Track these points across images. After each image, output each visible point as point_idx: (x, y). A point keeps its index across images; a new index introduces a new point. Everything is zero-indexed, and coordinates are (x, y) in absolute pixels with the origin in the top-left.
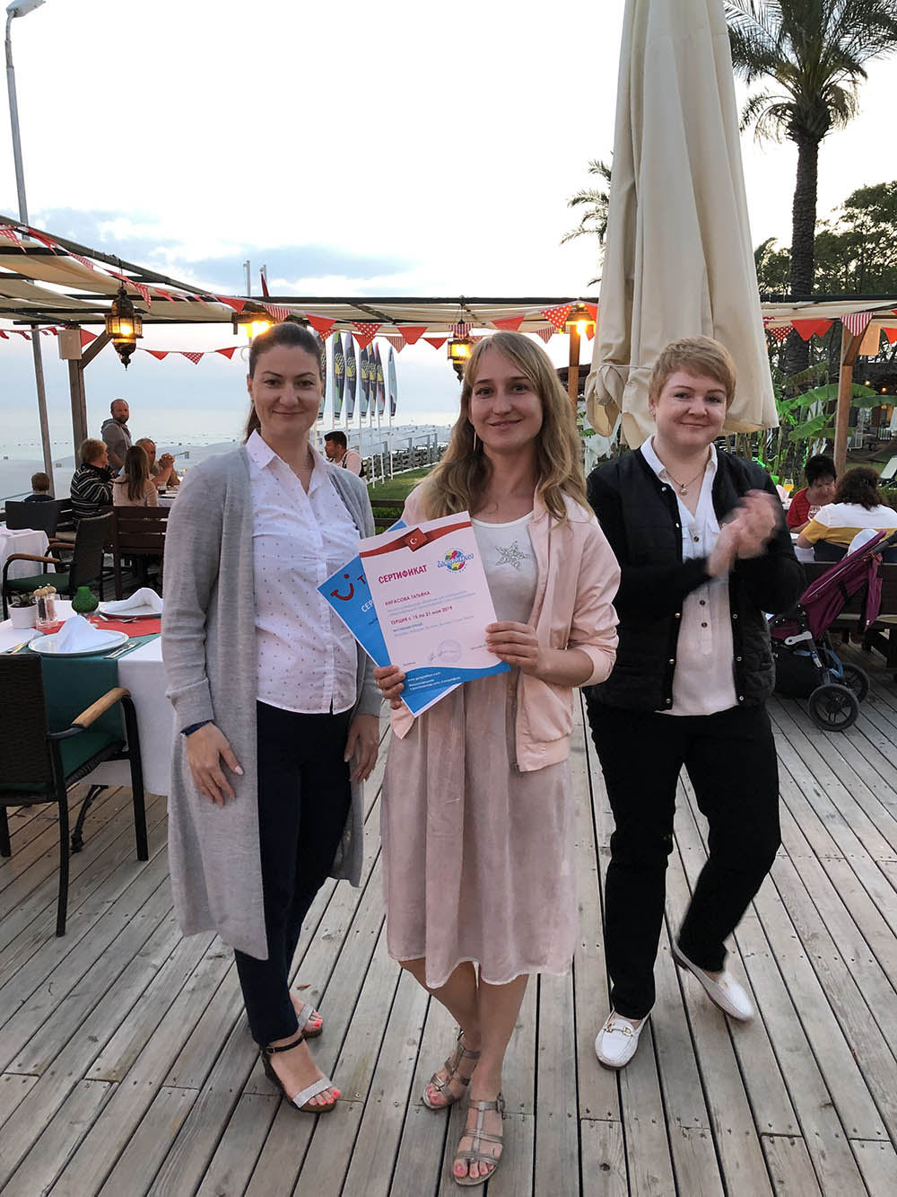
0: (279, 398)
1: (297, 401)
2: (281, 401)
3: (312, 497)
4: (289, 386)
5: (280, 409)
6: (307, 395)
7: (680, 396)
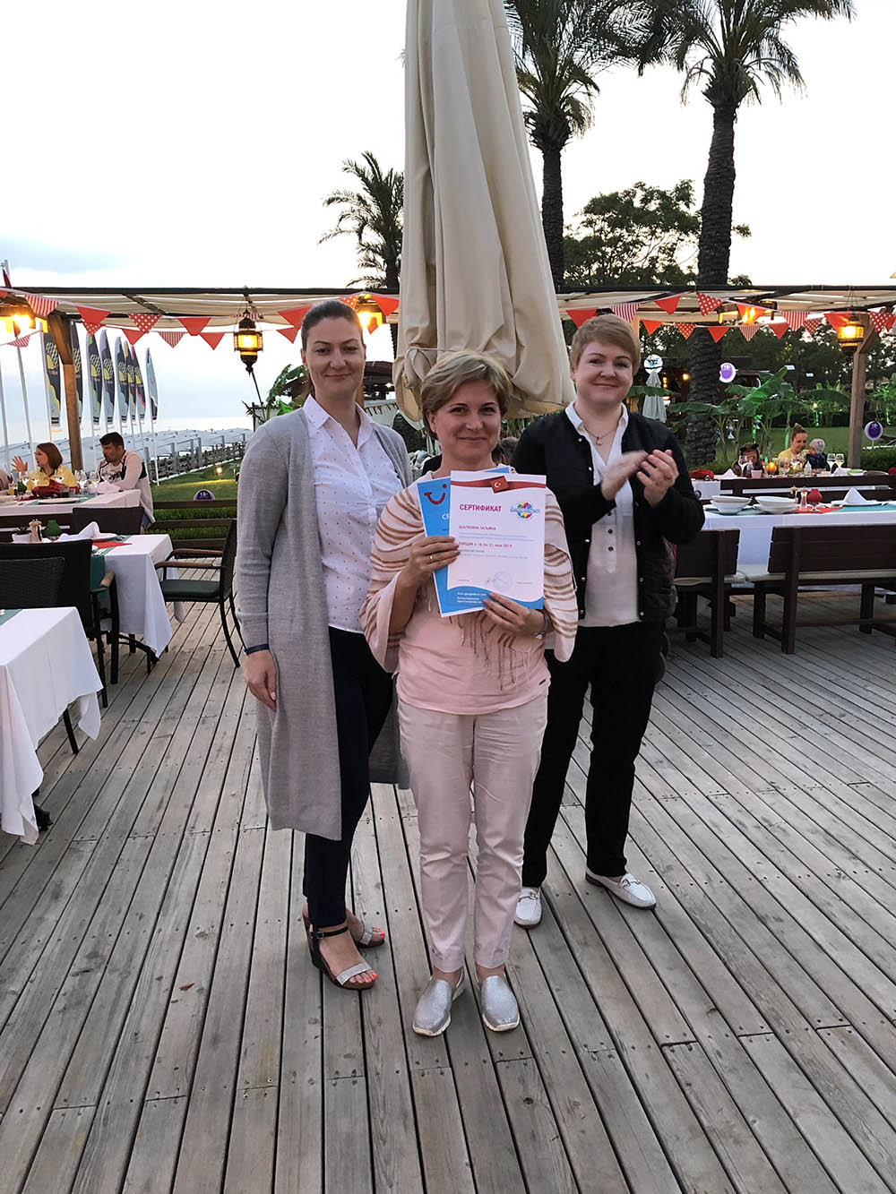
1: (345, 365)
4: (337, 352)
5: (330, 373)
6: (353, 359)
7: (594, 361)
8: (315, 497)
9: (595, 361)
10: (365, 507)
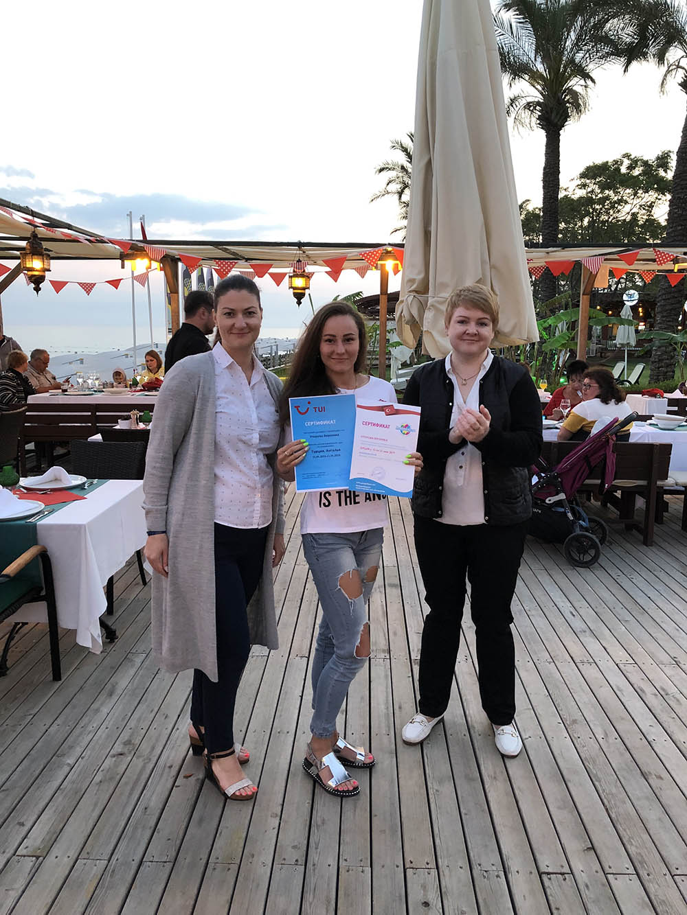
0: (233, 325)
1: (245, 325)
2: (236, 326)
3: (253, 388)
4: (240, 316)
5: (234, 331)
6: (252, 321)
7: (461, 322)
8: (216, 421)
9: (464, 321)
10: (251, 432)
